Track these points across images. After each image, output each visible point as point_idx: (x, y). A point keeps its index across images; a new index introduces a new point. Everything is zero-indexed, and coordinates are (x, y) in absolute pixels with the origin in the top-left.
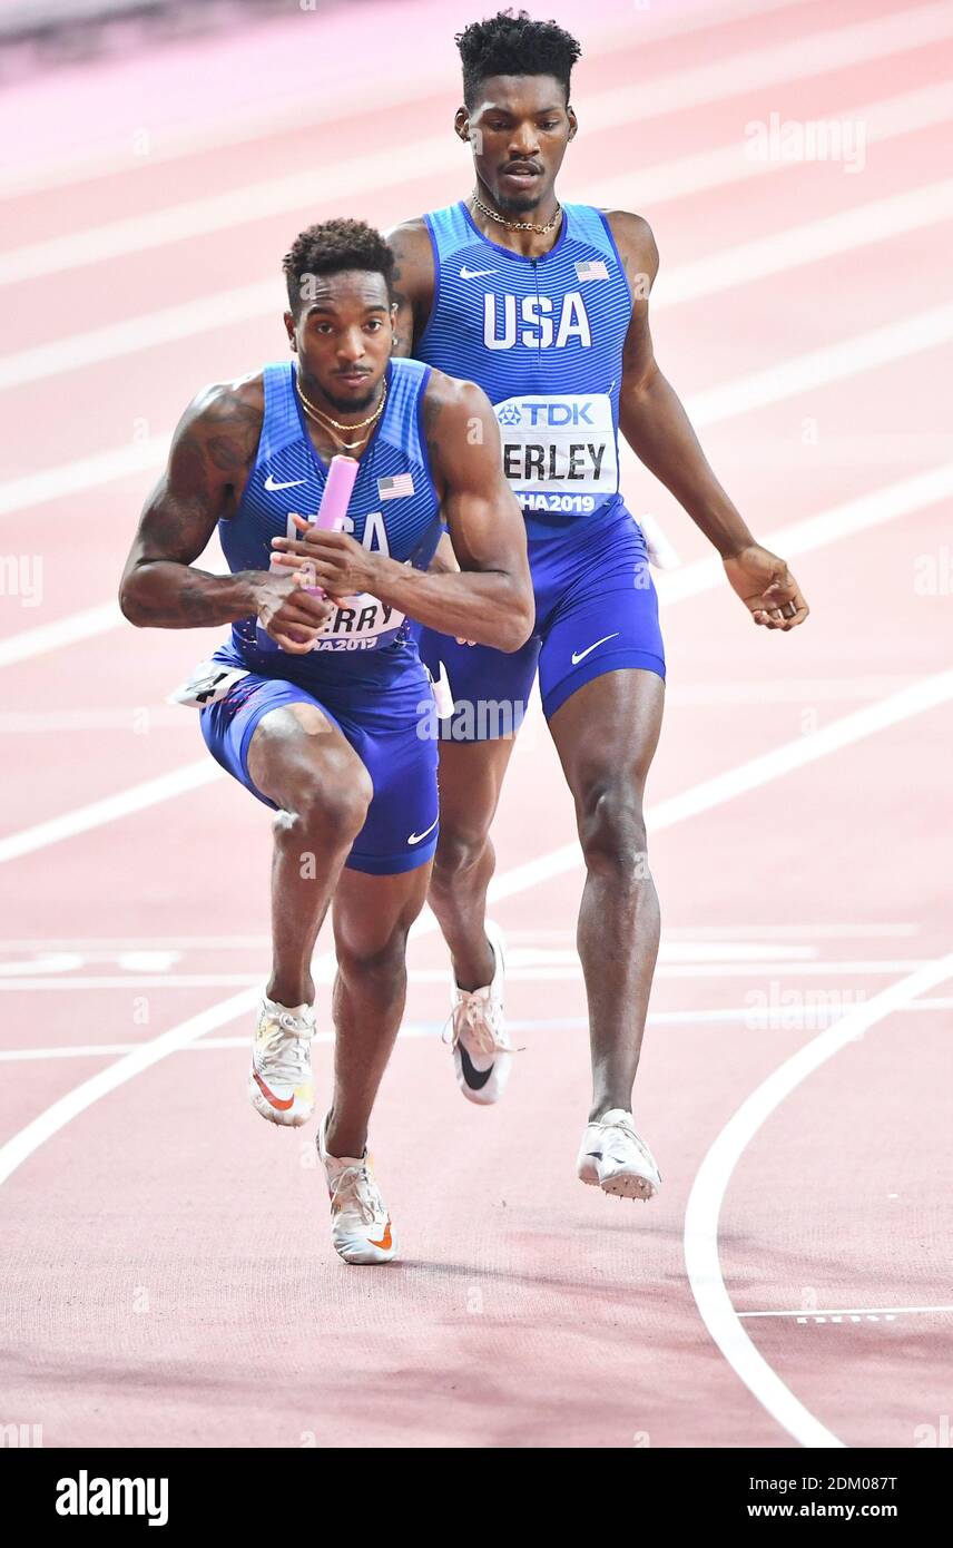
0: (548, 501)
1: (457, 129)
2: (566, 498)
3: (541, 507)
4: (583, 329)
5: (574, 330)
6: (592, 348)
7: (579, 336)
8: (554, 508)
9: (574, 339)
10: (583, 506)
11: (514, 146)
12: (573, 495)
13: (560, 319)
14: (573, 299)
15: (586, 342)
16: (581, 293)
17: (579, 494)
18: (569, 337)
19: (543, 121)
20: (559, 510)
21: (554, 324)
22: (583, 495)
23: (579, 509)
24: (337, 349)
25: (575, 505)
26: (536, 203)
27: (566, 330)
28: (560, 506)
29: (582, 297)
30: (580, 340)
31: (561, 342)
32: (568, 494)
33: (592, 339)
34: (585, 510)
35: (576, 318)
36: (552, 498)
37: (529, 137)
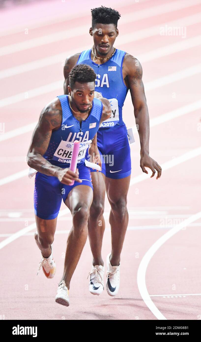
0: (103, 124)
1: (90, 33)
2: (107, 123)
3: (102, 126)
4: (107, 83)
5: (105, 83)
6: (109, 88)
7: (106, 85)
8: (105, 126)
9: (105, 85)
10: (112, 125)
11: (102, 40)
12: (109, 122)
13: (102, 80)
14: (106, 75)
15: (108, 86)
16: (108, 74)
17: (110, 122)
18: (104, 85)
19: (110, 35)
20: (106, 126)
21: (100, 81)
22: (111, 122)
23: (111, 126)
24: (83, 100)
25: (110, 125)
26: (107, 54)
27: (103, 83)
28: (106, 125)
29: (108, 75)
30: (106, 86)
31: (102, 86)
32: (108, 122)
33: (109, 86)
34: (112, 126)
35: (106, 80)
36: (104, 124)
37: (106, 39)
